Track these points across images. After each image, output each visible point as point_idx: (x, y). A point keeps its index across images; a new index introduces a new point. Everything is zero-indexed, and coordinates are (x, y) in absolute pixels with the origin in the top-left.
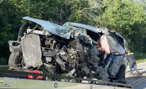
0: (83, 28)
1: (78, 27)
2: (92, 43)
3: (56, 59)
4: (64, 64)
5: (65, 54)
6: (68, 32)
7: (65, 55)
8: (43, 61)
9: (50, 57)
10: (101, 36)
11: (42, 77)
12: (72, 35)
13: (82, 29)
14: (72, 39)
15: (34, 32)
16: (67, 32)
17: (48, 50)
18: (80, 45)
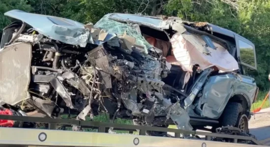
0: (134, 23)
1: (125, 23)
2: (147, 52)
3: (56, 88)
4: (69, 97)
5: (73, 76)
6: (83, 34)
7: (74, 79)
8: (30, 93)
9: (45, 84)
10: (171, 37)
11: (14, 121)
12: (91, 39)
13: (131, 24)
14: (90, 47)
15: (20, 38)
16: (80, 35)
17: (46, 72)
18: (106, 57)
